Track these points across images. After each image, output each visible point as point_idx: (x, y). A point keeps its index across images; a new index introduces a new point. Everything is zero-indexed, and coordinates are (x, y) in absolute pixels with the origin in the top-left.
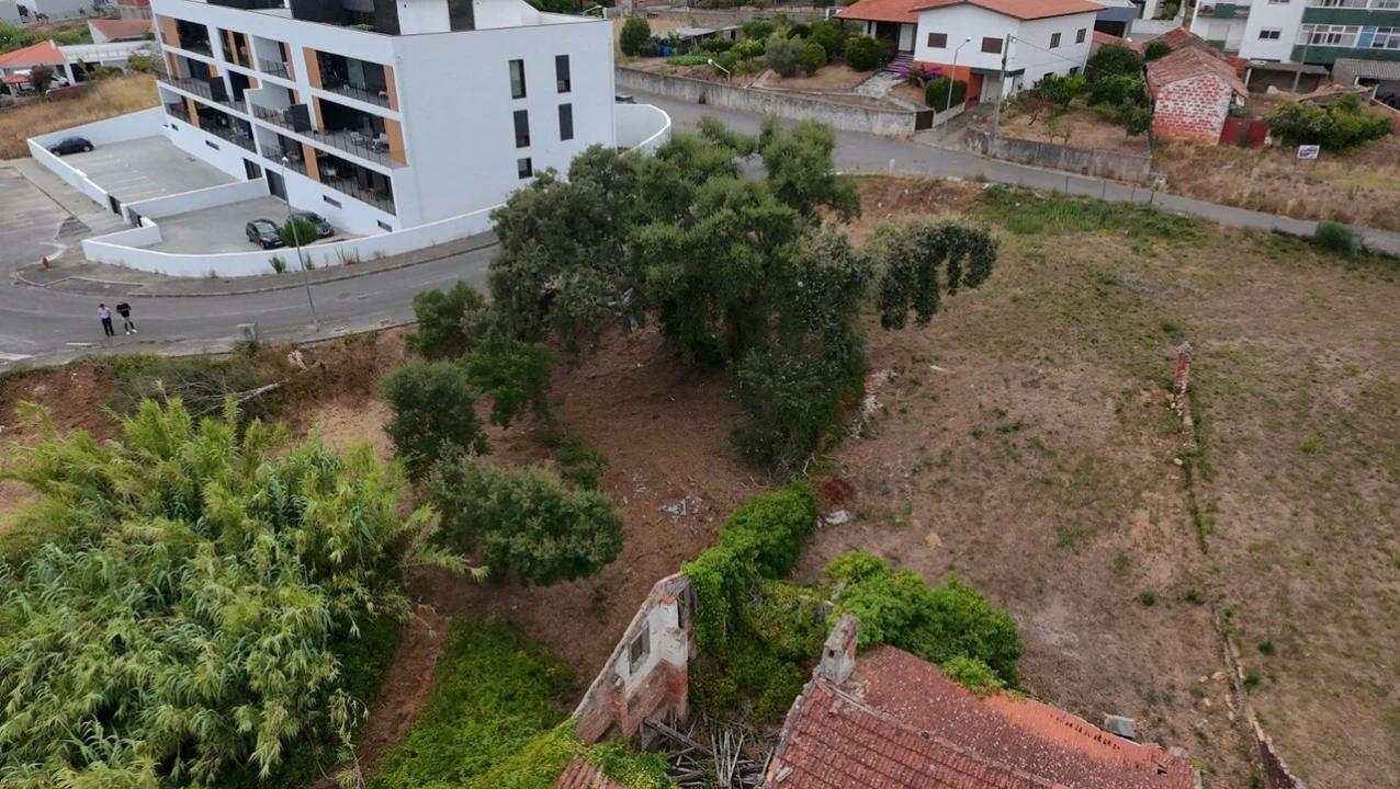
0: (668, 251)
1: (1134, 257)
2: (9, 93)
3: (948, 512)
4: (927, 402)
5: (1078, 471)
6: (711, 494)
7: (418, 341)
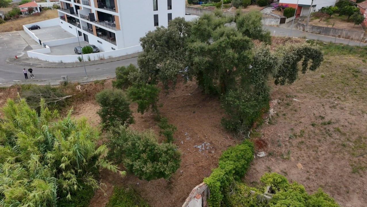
0: (202, 52)
1: (364, 64)
2: (22, 14)
3: (305, 155)
4: (293, 112)
5: (356, 141)
6: (213, 142)
7: (116, 83)
